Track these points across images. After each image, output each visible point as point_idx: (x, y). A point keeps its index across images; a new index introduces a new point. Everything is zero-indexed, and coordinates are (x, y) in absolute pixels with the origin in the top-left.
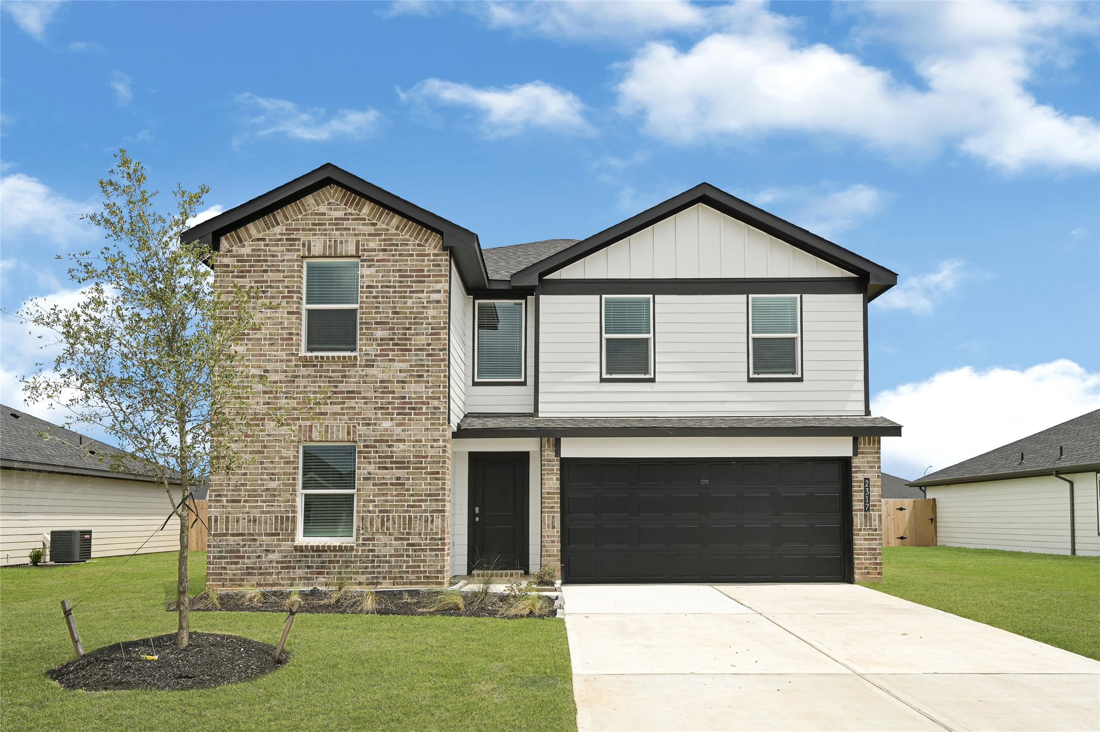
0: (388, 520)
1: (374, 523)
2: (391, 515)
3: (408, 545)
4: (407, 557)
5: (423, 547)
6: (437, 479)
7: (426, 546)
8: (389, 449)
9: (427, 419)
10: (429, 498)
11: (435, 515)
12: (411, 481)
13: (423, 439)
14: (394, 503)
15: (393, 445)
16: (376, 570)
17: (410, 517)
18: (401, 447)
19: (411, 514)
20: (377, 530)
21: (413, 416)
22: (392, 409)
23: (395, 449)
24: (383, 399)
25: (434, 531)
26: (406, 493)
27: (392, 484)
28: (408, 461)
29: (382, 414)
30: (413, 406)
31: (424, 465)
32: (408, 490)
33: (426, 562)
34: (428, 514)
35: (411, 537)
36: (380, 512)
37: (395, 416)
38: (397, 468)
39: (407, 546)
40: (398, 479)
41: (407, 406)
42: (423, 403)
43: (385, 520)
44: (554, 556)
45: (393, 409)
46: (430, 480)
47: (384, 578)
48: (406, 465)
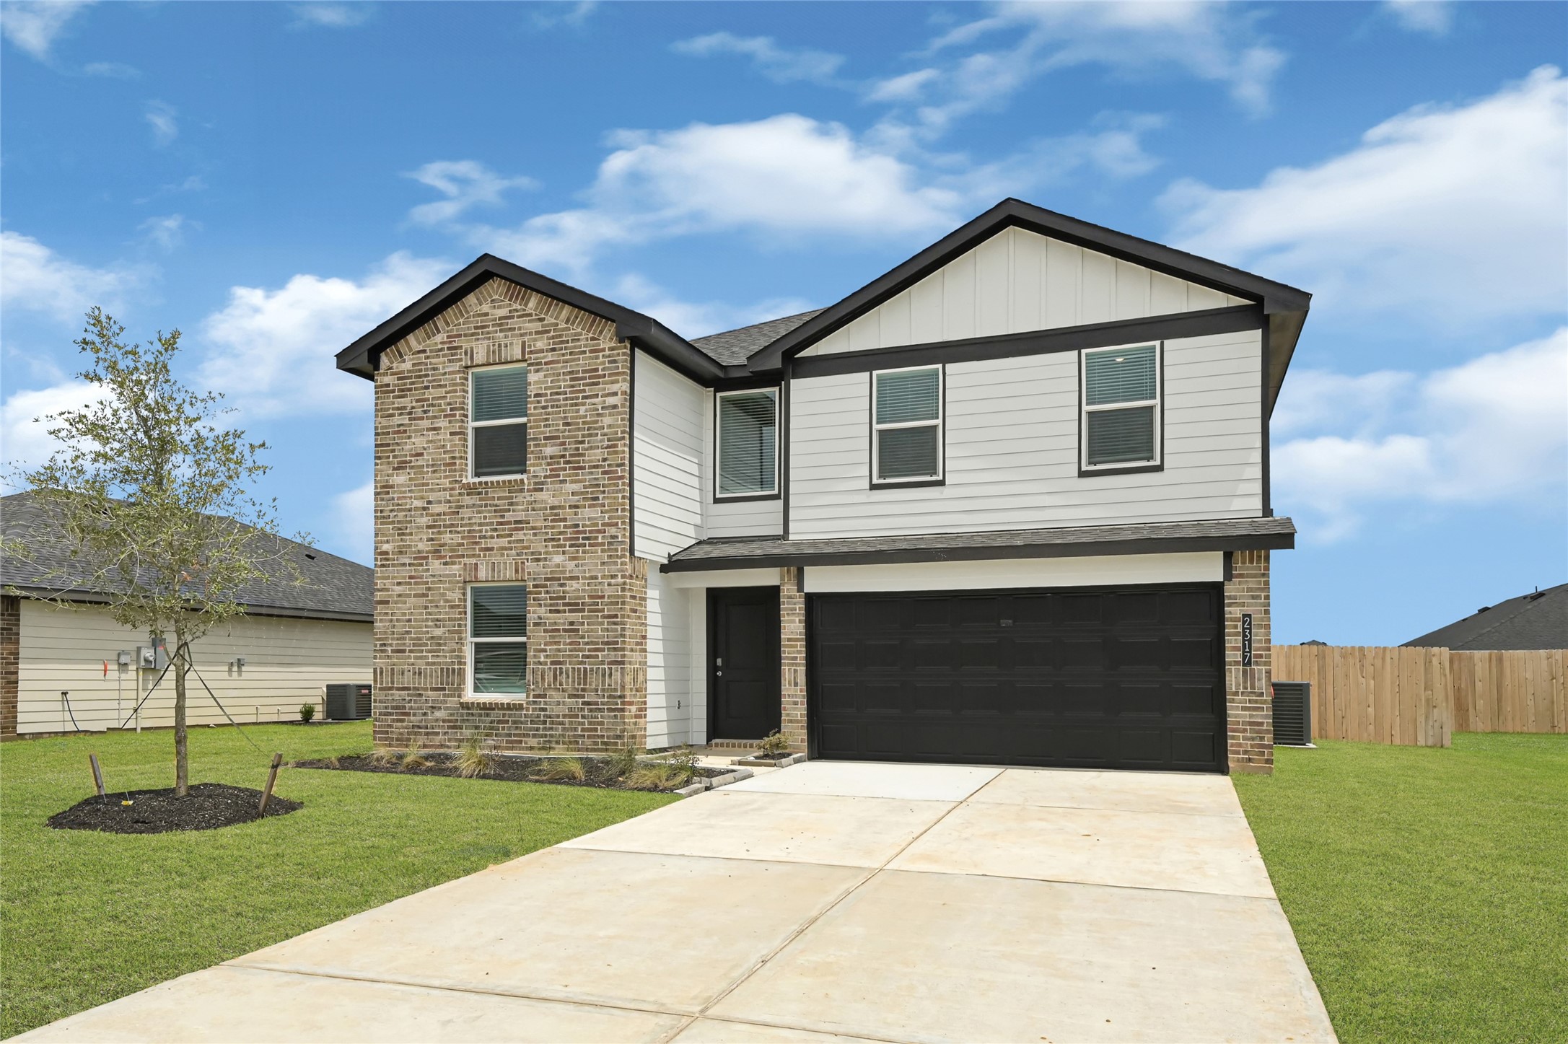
0: (561, 673)
1: (546, 677)
2: (564, 667)
3: (584, 703)
4: (582, 718)
5: (600, 707)
6: (615, 624)
7: (604, 705)
8: (561, 589)
9: (603, 551)
10: (606, 647)
11: (613, 667)
12: (586, 626)
13: (599, 575)
14: (568, 653)
15: (565, 584)
16: (548, 733)
17: (585, 669)
18: (574, 585)
19: (587, 666)
20: (549, 685)
21: (587, 548)
22: (564, 541)
23: (567, 588)
24: (553, 529)
25: (613, 687)
26: (580, 640)
27: (565, 630)
28: (582, 602)
29: (553, 546)
30: (588, 535)
31: (600, 607)
32: (583, 637)
33: (604, 725)
34: (606, 667)
35: (586, 694)
36: (552, 663)
37: (568, 548)
38: (571, 611)
39: (582, 704)
40: (572, 623)
41: (581, 536)
42: (599, 531)
43: (558, 673)
44: (798, 721)
45: (565, 539)
46: (608, 625)
47: (558, 743)
48: (580, 607)
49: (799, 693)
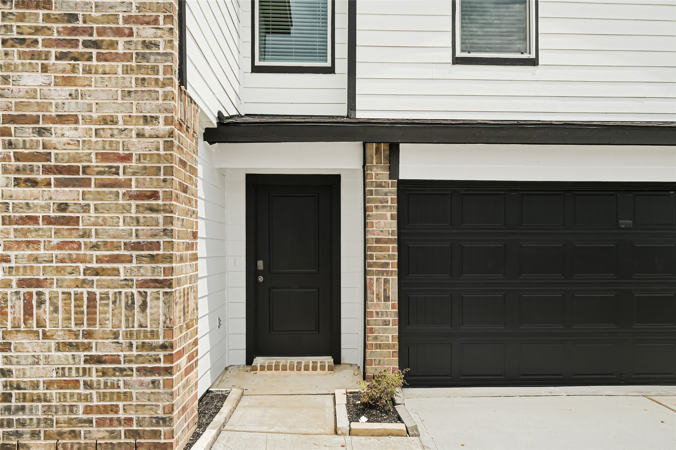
0: (41, 303)
1: (9, 310)
2: (46, 291)
3: (89, 360)
4: (85, 388)
5: (122, 366)
6: (152, 209)
7: (130, 361)
8: (40, 139)
9: (126, 70)
10: (135, 253)
11: (149, 291)
12: (92, 213)
13: (120, 115)
14: (54, 264)
15: (48, 130)
16: (15, 417)
17: (92, 297)
18: (67, 133)
19: (94, 290)
20: (16, 326)
21: (94, 62)
22: (44, 46)
23: (53, 139)
24: (21, 21)
25: (149, 329)
26: (81, 240)
27: (48, 220)
28: (84, 167)
29: (21, 55)
30: (95, 37)
31: (121, 177)
32: (86, 234)
33: (131, 399)
34: (134, 291)
35: (94, 342)
36: (22, 283)
37: (53, 60)
38: (60, 183)
39: (86, 361)
40: (63, 207)
41: (81, 38)
42: (119, 32)
43: (34, 303)
44: (388, 346)
45: (48, 43)
46: (138, 212)
47: (35, 435)
48: (81, 176)
49: (391, 310)
